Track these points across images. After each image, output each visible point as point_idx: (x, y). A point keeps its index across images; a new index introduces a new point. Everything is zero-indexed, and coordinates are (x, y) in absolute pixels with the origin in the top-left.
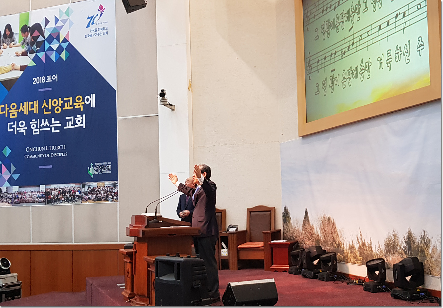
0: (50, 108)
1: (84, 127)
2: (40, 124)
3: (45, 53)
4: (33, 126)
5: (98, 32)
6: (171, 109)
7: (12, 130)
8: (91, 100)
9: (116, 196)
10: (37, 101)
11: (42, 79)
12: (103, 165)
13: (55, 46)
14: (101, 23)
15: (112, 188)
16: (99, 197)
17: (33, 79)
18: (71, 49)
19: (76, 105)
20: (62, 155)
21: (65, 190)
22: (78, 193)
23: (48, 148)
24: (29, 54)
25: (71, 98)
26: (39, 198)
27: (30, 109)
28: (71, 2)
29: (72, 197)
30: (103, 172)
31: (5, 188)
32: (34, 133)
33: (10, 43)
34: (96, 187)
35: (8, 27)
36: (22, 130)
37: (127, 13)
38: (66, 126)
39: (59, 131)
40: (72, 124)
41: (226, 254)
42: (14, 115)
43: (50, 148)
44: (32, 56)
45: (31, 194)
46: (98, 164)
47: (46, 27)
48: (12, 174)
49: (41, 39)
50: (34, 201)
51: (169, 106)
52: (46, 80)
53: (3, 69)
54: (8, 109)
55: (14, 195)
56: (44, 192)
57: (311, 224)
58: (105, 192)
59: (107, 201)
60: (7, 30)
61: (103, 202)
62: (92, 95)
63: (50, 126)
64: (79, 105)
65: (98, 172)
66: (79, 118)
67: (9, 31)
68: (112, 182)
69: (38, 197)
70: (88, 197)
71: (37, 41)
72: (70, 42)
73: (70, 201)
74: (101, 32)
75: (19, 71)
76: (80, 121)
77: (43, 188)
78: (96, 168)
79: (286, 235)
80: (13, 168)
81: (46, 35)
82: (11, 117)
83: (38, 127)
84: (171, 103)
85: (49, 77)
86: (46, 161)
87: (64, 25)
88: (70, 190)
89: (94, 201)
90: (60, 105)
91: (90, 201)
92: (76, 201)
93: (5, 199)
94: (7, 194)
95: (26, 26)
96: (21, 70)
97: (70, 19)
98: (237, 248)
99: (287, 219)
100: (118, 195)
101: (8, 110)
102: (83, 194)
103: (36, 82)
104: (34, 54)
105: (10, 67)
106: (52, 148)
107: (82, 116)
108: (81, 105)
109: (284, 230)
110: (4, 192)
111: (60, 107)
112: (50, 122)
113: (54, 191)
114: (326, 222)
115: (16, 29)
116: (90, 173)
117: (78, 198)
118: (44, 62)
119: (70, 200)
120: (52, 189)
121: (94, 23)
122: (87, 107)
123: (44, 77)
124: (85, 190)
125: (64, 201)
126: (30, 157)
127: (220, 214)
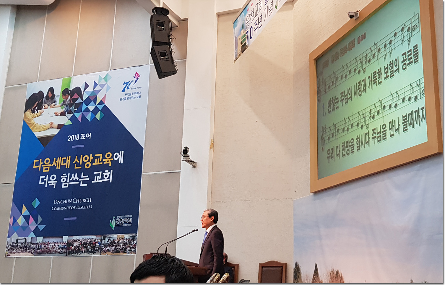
0: (81, 164)
1: (111, 182)
2: (70, 178)
3: (82, 114)
4: (64, 180)
5: (132, 96)
6: (192, 165)
7: (43, 183)
8: (120, 156)
9: (134, 249)
10: (70, 157)
11: (76, 137)
12: (124, 218)
13: (91, 108)
14: (136, 88)
15: (131, 241)
16: (118, 249)
17: (69, 137)
18: (106, 110)
19: (105, 161)
20: (87, 208)
21: (87, 241)
22: (99, 245)
23: (75, 201)
24: (67, 114)
25: (101, 155)
26: (60, 249)
27: (62, 164)
28: (110, 69)
29: (91, 248)
30: (124, 225)
31: (30, 238)
32: (63, 187)
33: (52, 104)
34: (116, 239)
35: (51, 90)
36: (52, 183)
37: (159, 79)
38: (94, 180)
39: (86, 185)
40: (100, 178)
42: (47, 169)
43: (77, 201)
44: (69, 116)
45: (53, 245)
46: (119, 217)
47: (85, 91)
48: (38, 225)
49: (79, 101)
50: (56, 251)
51: (191, 163)
52: (80, 137)
53: (42, 127)
54: (42, 163)
55: (37, 245)
56: (66, 243)
57: (320, 279)
59: (125, 253)
60: (50, 92)
61: (121, 254)
62: (121, 152)
63: (79, 180)
64: (108, 161)
65: (119, 224)
66: (107, 173)
67: (51, 93)
68: (131, 235)
69: (60, 248)
70: (107, 248)
71: (76, 103)
72: (105, 104)
73: (91, 252)
74: (135, 95)
75: (57, 130)
76: (108, 176)
77: (65, 239)
78: (118, 220)
80: (40, 219)
81: (85, 98)
82: (44, 171)
83: (68, 181)
84: (193, 160)
85: (83, 135)
86: (71, 213)
87: (101, 89)
88: (91, 241)
89: (113, 253)
90: (90, 161)
91: (109, 253)
92: (95, 252)
93: (28, 249)
94: (31, 244)
95: (67, 89)
96: (58, 129)
97: (107, 85)
99: (298, 275)
100: (136, 248)
101: (42, 165)
102: (103, 246)
103: (70, 139)
104: (72, 114)
105: (48, 125)
106: (79, 201)
107: (110, 171)
108: (109, 161)
110: (28, 242)
111: (90, 162)
112: (79, 177)
113: (76, 242)
114: (335, 276)
115: (58, 92)
116: (111, 225)
117: (97, 250)
118: (80, 121)
119: (90, 251)
120: (74, 240)
121: (129, 88)
122: (115, 163)
123: (78, 135)
124: (105, 241)
125: (84, 252)
126: (57, 209)
127: (233, 268)
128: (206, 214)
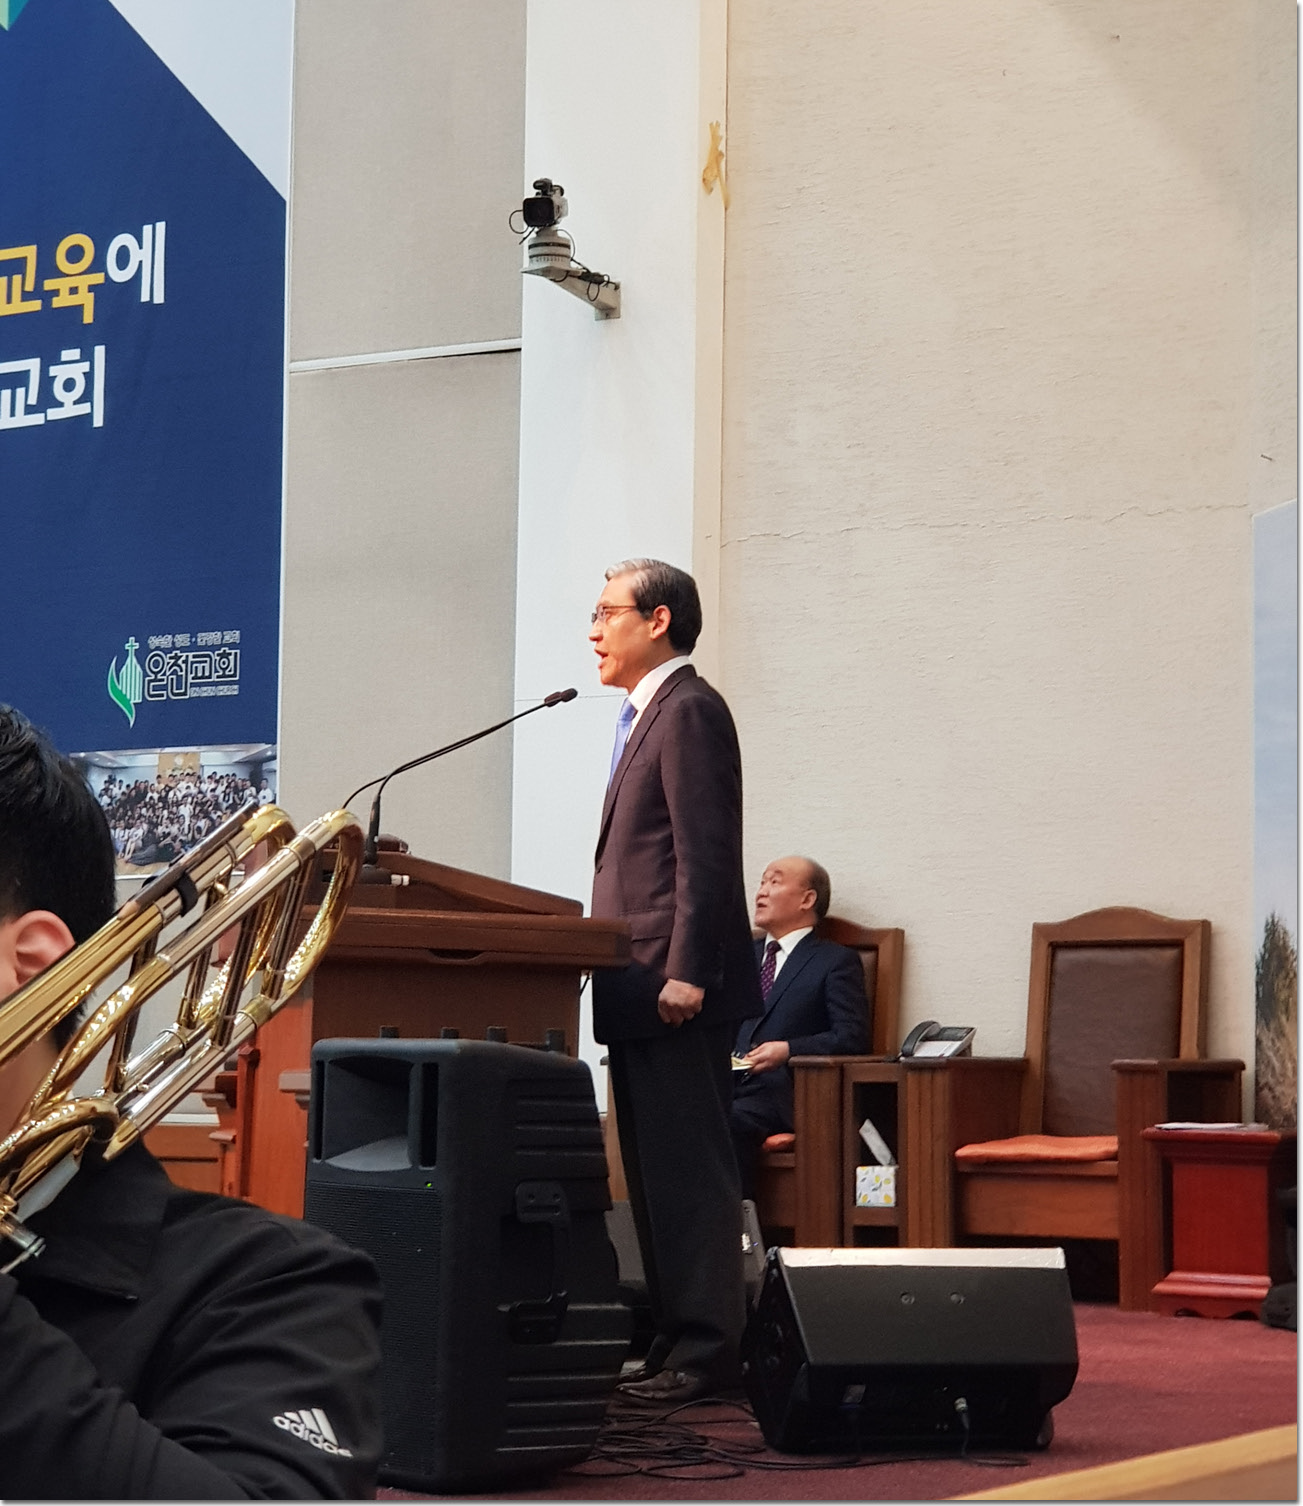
6: (592, 301)
8: (145, 256)
12: (193, 647)
15: (243, 790)
16: (168, 840)
19: (56, 293)
25: (30, 252)
30: (193, 693)
34: (153, 780)
40: (33, 400)
41: (887, 1197)
46: (165, 641)
51: (581, 285)
58: (203, 808)
62: (147, 229)
64: (74, 291)
65: (164, 688)
66: (70, 367)
68: (241, 753)
76: (78, 386)
78: (156, 664)
79: (1274, 1097)
84: (592, 268)
89: (138, 861)
98: (956, 1162)
99: (1283, 996)
107: (87, 356)
108: (83, 290)
109: (1263, 1067)
116: (119, 693)
122: (116, 298)
127: (866, 957)
128: (622, 589)
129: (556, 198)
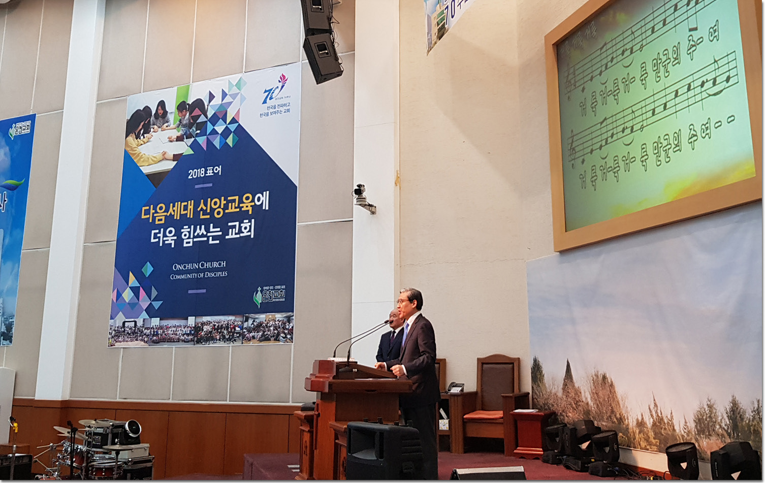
0: (208, 211)
1: (252, 237)
2: (194, 232)
3: (207, 137)
4: (185, 235)
5: (277, 109)
6: (370, 211)
7: (157, 240)
8: (264, 199)
9: (290, 335)
10: (193, 201)
11: (200, 172)
12: (274, 289)
13: (220, 128)
14: (282, 98)
15: (286, 324)
16: (268, 336)
17: (189, 172)
18: (240, 131)
19: (243, 207)
20: (220, 275)
21: (222, 324)
22: (239, 329)
23: (203, 265)
24: (186, 139)
25: (237, 198)
26: (185, 336)
27: (183, 212)
28: (244, 70)
29: (230, 335)
30: (274, 300)
31: (142, 320)
32: (185, 245)
33: (163, 125)
34: (264, 321)
35: (162, 104)
36: (170, 240)
37: (317, 84)
38: (228, 235)
39: (218, 242)
40: (237, 232)
41: (447, 428)
42: (161, 220)
43: (205, 265)
44: (189, 141)
45: (175, 329)
46: (267, 288)
47: (211, 104)
48: (153, 301)
49: (202, 119)
50: (179, 339)
51: (368, 207)
52: (206, 173)
53: (151, 159)
54: (154, 211)
55: (152, 330)
56: (193, 327)
57: (576, 385)
58: (276, 328)
59: (278, 342)
60: (160, 108)
61: (272, 343)
62: (265, 193)
63: (207, 234)
64: (247, 207)
65: (267, 299)
66: (246, 224)
67: (162, 109)
68: (285, 315)
69: (184, 334)
70: (251, 335)
71: (197, 122)
72: (240, 123)
73: (229, 340)
74: (281, 109)
75: (172, 162)
76: (248, 228)
77: (191, 321)
78: (265, 293)
79: (537, 401)
80: (154, 293)
81: (210, 115)
82: (157, 222)
83: (192, 237)
84: (370, 203)
85: (210, 169)
86: (198, 283)
87: (233, 100)
88: (228, 324)
89: (260, 341)
90: (222, 207)
91: (255, 341)
92: (235, 340)
93: (140, 336)
94: (144, 329)
95: (184, 102)
96: (174, 161)
97: (241, 94)
98: (463, 419)
99: (539, 377)
100: (293, 334)
101: (153, 214)
102: (246, 331)
103: (192, 176)
104: (193, 139)
105: (160, 157)
106: (208, 265)
107: (250, 222)
108: (249, 206)
109: (534, 394)
110: (139, 326)
111: (222, 209)
112: (207, 230)
113: (207, 325)
114: (600, 382)
115: (171, 107)
116: (256, 300)
117: (238, 337)
118: (205, 149)
119: (227, 339)
120: (204, 323)
121: (272, 98)
122: (257, 209)
123: (203, 169)
124: (248, 324)
125: (219, 340)
126: (178, 277)
127: (436, 365)
128: (405, 296)
129: (362, 188)
